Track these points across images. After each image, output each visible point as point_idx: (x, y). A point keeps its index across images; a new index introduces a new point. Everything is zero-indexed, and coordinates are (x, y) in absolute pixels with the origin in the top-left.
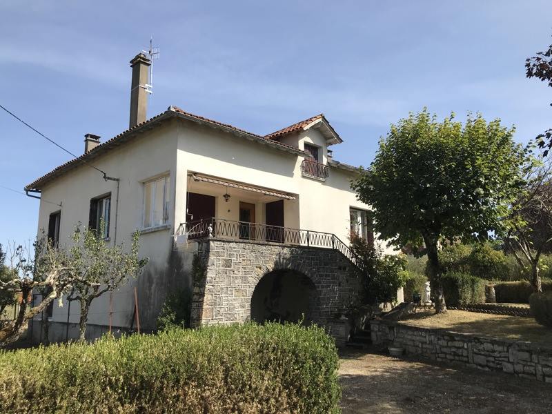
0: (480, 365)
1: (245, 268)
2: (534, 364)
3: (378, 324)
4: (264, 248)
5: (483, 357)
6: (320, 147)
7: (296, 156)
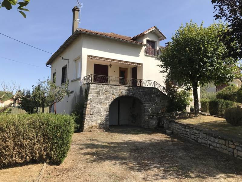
0: (192, 139)
1: (107, 95)
2: (207, 140)
3: (166, 120)
4: (116, 87)
5: (193, 135)
6: (156, 42)
7: (142, 46)
